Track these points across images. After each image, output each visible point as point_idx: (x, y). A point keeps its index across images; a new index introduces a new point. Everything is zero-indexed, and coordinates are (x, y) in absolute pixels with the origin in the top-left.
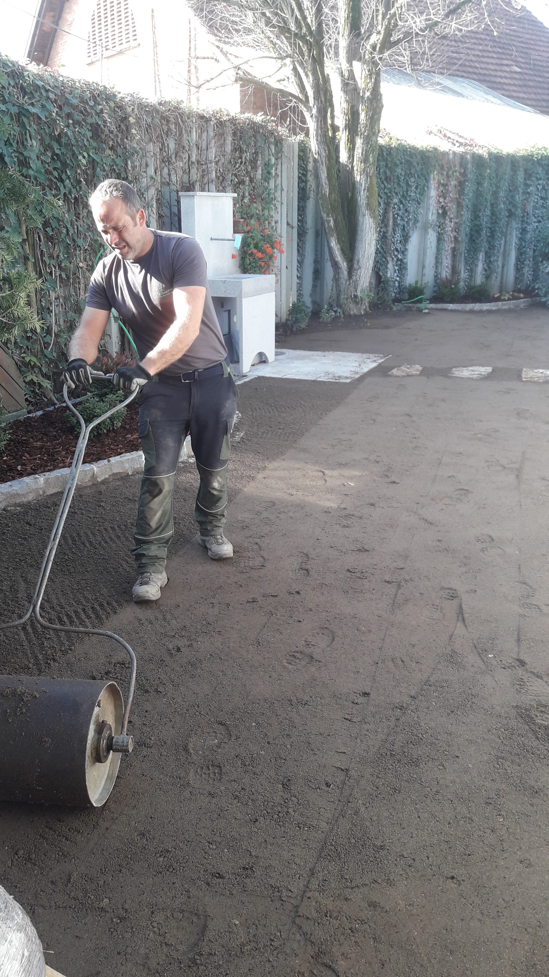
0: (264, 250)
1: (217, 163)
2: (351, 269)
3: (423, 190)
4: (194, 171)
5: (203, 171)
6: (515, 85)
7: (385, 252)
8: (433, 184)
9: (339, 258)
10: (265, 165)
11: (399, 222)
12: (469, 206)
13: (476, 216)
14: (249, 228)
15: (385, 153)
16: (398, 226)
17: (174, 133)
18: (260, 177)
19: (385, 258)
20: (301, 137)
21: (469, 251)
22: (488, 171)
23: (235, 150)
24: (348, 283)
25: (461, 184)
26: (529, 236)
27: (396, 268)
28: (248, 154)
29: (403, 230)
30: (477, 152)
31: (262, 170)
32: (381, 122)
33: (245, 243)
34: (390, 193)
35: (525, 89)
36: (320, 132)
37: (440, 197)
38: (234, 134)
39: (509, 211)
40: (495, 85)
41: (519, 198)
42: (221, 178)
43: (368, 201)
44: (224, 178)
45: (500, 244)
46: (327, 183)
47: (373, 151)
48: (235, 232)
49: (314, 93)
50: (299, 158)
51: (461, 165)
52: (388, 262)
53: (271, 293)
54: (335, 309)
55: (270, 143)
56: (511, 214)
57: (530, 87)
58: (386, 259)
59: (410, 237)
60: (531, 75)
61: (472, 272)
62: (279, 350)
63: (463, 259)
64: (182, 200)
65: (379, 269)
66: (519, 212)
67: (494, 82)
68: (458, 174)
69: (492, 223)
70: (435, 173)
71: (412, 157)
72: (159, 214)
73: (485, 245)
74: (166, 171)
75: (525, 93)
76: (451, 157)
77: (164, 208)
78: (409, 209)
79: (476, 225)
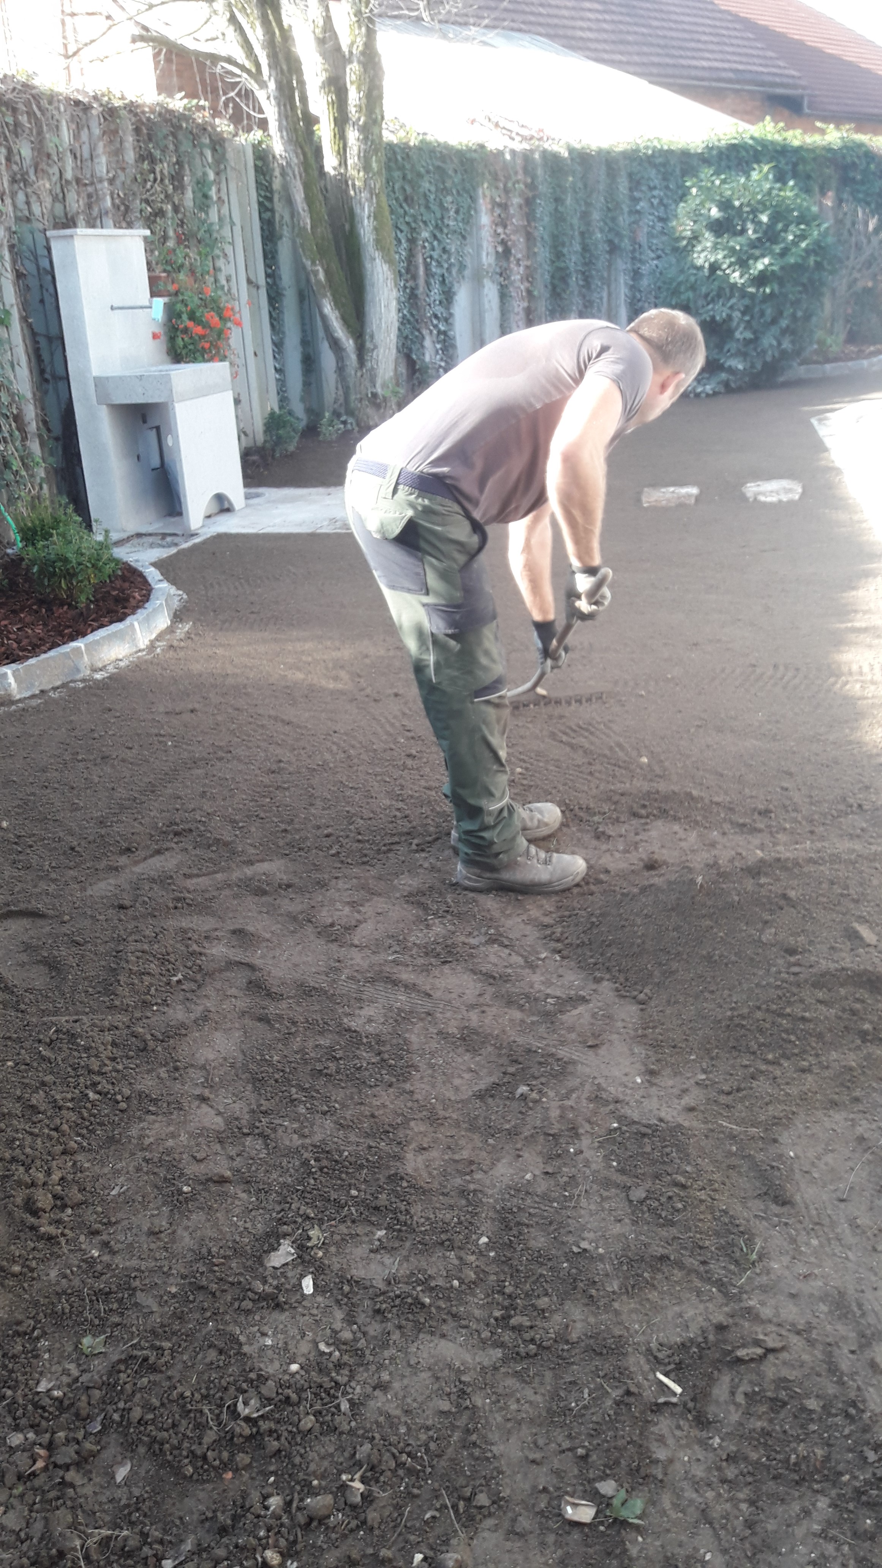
0: (207, 322)
1: (111, 181)
2: (361, 350)
3: (468, 217)
4: (72, 196)
5: (90, 196)
6: (605, 41)
7: (417, 321)
8: (483, 205)
9: (340, 331)
10: (198, 183)
11: (434, 270)
12: (546, 237)
13: (558, 255)
14: (176, 286)
15: (399, 158)
16: (433, 276)
17: (27, 131)
18: (191, 204)
19: (418, 330)
20: (257, 135)
21: (552, 312)
22: (571, 179)
23: (141, 158)
24: (359, 374)
25: (529, 202)
26: (645, 282)
27: (438, 346)
28: (165, 165)
29: (443, 282)
30: (550, 149)
31: (194, 192)
32: (384, 102)
33: (171, 313)
34: (415, 222)
35: (621, 47)
36: (284, 123)
37: (496, 225)
38: (137, 131)
39: (610, 242)
40: (573, 42)
41: (624, 220)
42: (122, 208)
43: (377, 234)
44: (127, 208)
45: (601, 299)
46: (306, 208)
47: (376, 151)
48: (153, 294)
49: (268, 56)
50: (256, 171)
51: (526, 170)
52: (423, 338)
53: (225, 393)
54: (343, 418)
55: (202, 146)
56: (613, 248)
57: (628, 43)
58: (420, 333)
59: (454, 294)
60: (628, 23)
62: (253, 490)
64: (53, 245)
65: (410, 350)
66: (626, 244)
67: (573, 38)
68: (522, 186)
69: (585, 264)
70: (486, 185)
71: (444, 162)
72: (17, 271)
74: (21, 197)
75: (621, 53)
76: (508, 157)
77: (26, 262)
78: (448, 247)
79: (559, 269)
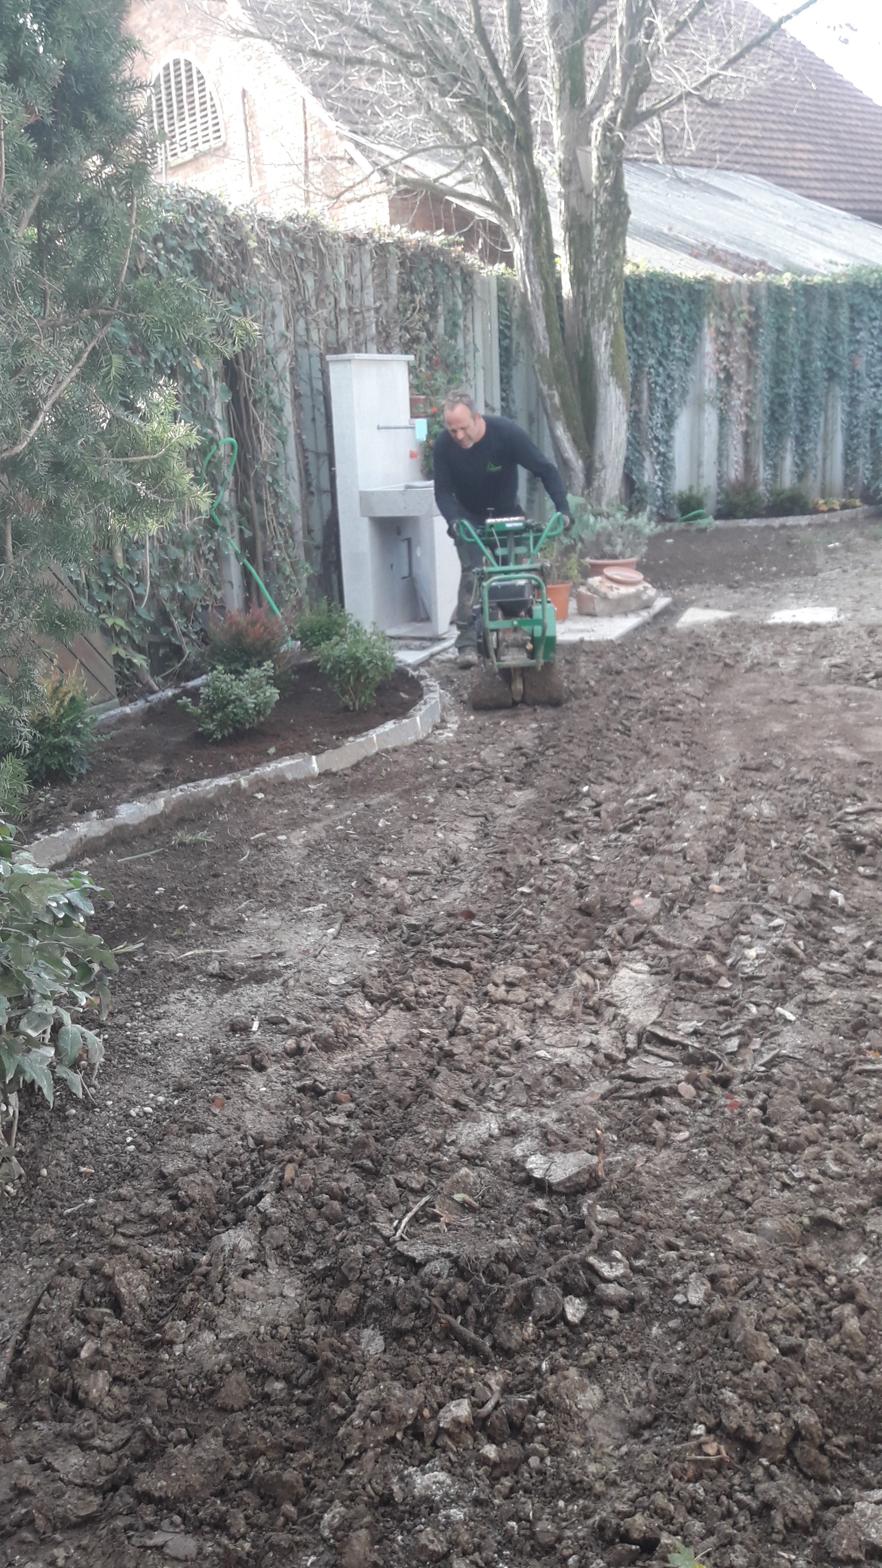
1: (377, 310)
2: (589, 470)
3: (693, 345)
4: (343, 325)
5: (357, 324)
7: (640, 443)
8: (708, 333)
9: (570, 453)
10: (449, 312)
11: (657, 395)
12: (768, 366)
13: (778, 382)
15: (632, 288)
16: (656, 401)
17: (312, 264)
18: (443, 331)
19: (639, 452)
20: (502, 268)
21: (770, 437)
22: (794, 309)
23: (403, 289)
24: (587, 493)
25: (752, 332)
26: (862, 409)
27: (657, 467)
28: (424, 295)
29: (666, 406)
30: (774, 281)
31: (445, 320)
32: (627, 237)
34: (643, 349)
36: (532, 257)
37: (720, 353)
38: (402, 264)
39: (829, 370)
40: (787, 181)
41: (844, 349)
42: (384, 335)
43: (611, 362)
44: (389, 335)
45: (818, 424)
46: (546, 336)
47: (616, 284)
48: (414, 416)
49: (520, 198)
50: (499, 301)
51: (751, 301)
52: (644, 459)
55: (454, 278)
56: (832, 375)
57: (841, 181)
58: (641, 455)
59: (676, 418)
60: (840, 163)
61: (776, 468)
63: (761, 447)
64: (330, 368)
65: (631, 471)
66: (845, 372)
68: (746, 316)
69: (804, 391)
70: (711, 315)
71: (673, 293)
72: (296, 391)
73: (795, 427)
74: (302, 324)
75: (835, 191)
76: (734, 290)
77: (301, 383)
78: (673, 374)
79: (779, 395)
